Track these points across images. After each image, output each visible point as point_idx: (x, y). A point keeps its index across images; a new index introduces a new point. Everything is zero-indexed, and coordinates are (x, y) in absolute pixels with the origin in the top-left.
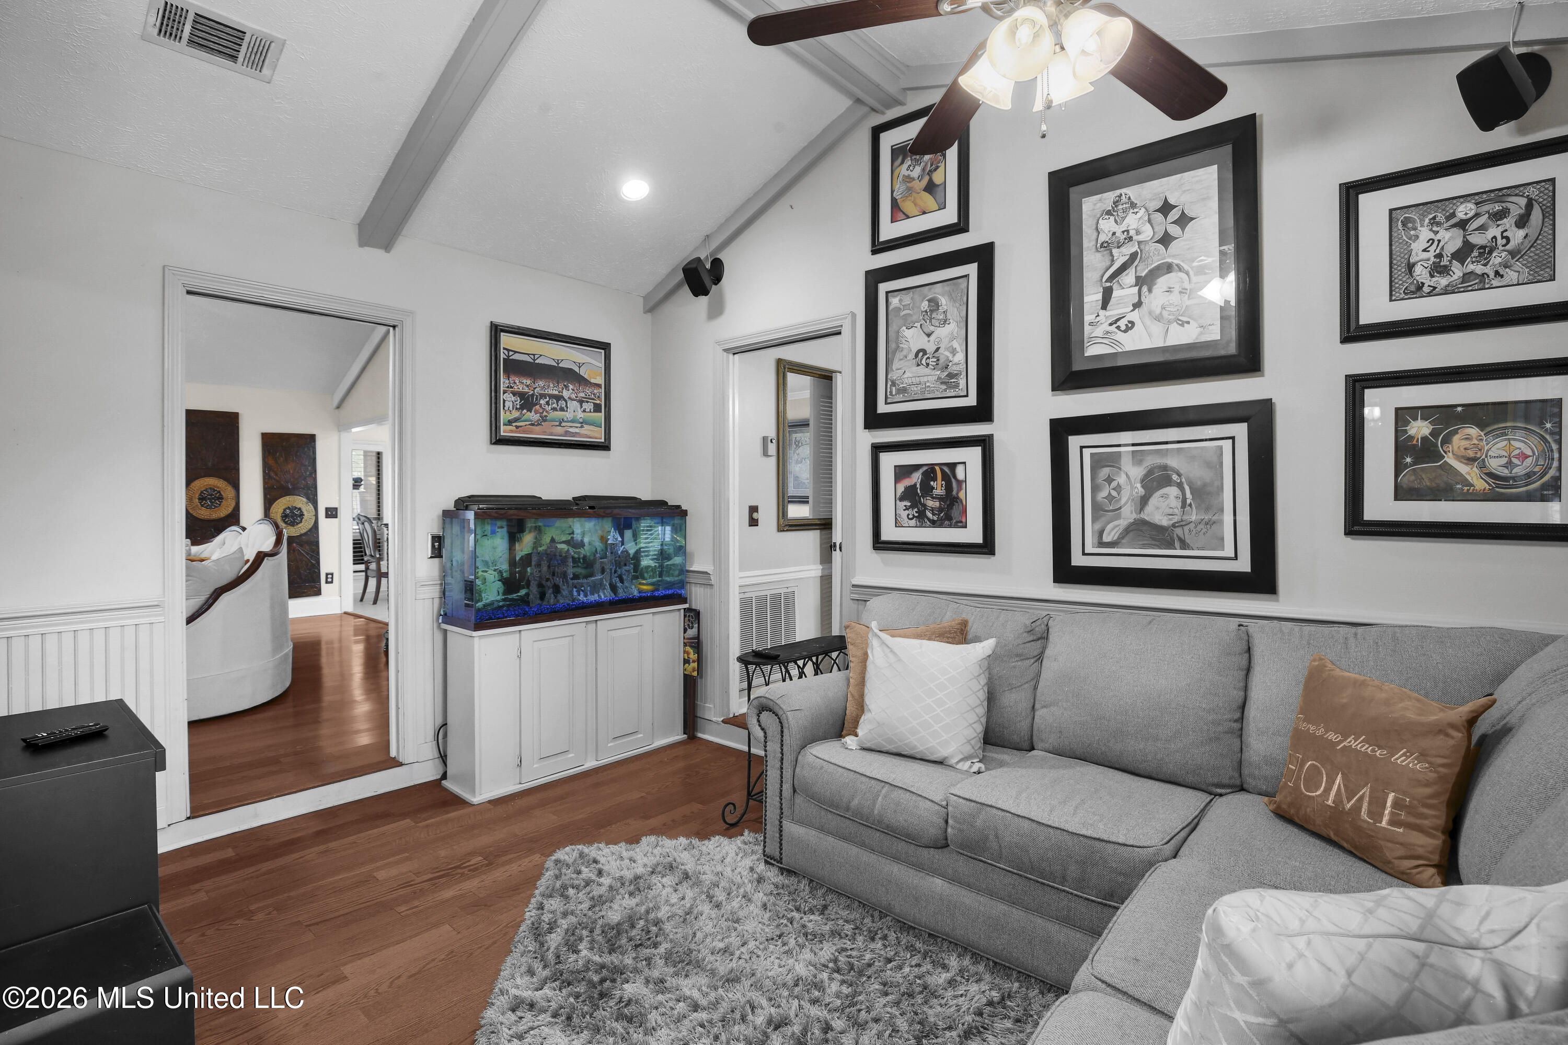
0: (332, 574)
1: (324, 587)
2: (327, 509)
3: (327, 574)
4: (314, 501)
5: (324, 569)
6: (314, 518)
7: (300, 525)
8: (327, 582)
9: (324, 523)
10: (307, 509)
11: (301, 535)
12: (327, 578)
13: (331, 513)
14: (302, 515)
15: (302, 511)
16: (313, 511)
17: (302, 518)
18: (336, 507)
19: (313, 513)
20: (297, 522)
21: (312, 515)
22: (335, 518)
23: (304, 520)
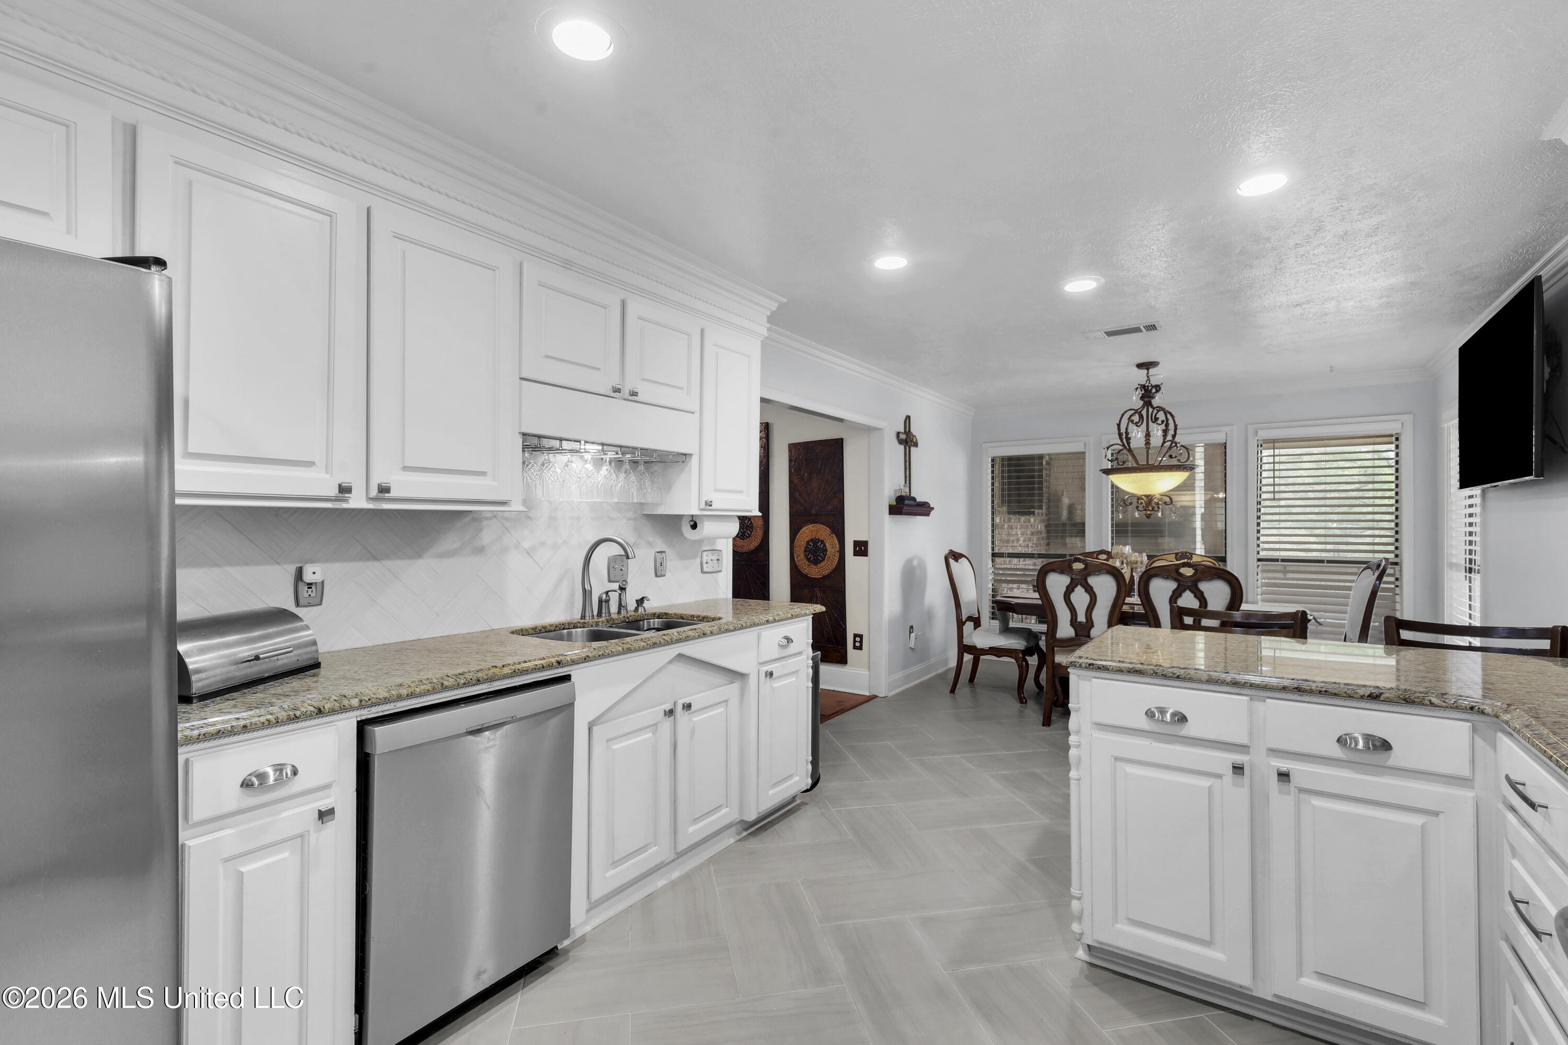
0: (861, 636)
1: (851, 652)
2: (857, 544)
3: (855, 636)
4: (839, 532)
5: (851, 629)
6: (837, 555)
7: (823, 564)
8: (855, 647)
9: (852, 561)
10: (831, 544)
11: (825, 577)
12: (855, 641)
13: (861, 549)
14: (826, 550)
15: (827, 545)
16: (838, 546)
17: (826, 555)
18: (867, 541)
19: (838, 549)
20: (819, 560)
21: (838, 551)
22: (867, 556)
23: (827, 557)
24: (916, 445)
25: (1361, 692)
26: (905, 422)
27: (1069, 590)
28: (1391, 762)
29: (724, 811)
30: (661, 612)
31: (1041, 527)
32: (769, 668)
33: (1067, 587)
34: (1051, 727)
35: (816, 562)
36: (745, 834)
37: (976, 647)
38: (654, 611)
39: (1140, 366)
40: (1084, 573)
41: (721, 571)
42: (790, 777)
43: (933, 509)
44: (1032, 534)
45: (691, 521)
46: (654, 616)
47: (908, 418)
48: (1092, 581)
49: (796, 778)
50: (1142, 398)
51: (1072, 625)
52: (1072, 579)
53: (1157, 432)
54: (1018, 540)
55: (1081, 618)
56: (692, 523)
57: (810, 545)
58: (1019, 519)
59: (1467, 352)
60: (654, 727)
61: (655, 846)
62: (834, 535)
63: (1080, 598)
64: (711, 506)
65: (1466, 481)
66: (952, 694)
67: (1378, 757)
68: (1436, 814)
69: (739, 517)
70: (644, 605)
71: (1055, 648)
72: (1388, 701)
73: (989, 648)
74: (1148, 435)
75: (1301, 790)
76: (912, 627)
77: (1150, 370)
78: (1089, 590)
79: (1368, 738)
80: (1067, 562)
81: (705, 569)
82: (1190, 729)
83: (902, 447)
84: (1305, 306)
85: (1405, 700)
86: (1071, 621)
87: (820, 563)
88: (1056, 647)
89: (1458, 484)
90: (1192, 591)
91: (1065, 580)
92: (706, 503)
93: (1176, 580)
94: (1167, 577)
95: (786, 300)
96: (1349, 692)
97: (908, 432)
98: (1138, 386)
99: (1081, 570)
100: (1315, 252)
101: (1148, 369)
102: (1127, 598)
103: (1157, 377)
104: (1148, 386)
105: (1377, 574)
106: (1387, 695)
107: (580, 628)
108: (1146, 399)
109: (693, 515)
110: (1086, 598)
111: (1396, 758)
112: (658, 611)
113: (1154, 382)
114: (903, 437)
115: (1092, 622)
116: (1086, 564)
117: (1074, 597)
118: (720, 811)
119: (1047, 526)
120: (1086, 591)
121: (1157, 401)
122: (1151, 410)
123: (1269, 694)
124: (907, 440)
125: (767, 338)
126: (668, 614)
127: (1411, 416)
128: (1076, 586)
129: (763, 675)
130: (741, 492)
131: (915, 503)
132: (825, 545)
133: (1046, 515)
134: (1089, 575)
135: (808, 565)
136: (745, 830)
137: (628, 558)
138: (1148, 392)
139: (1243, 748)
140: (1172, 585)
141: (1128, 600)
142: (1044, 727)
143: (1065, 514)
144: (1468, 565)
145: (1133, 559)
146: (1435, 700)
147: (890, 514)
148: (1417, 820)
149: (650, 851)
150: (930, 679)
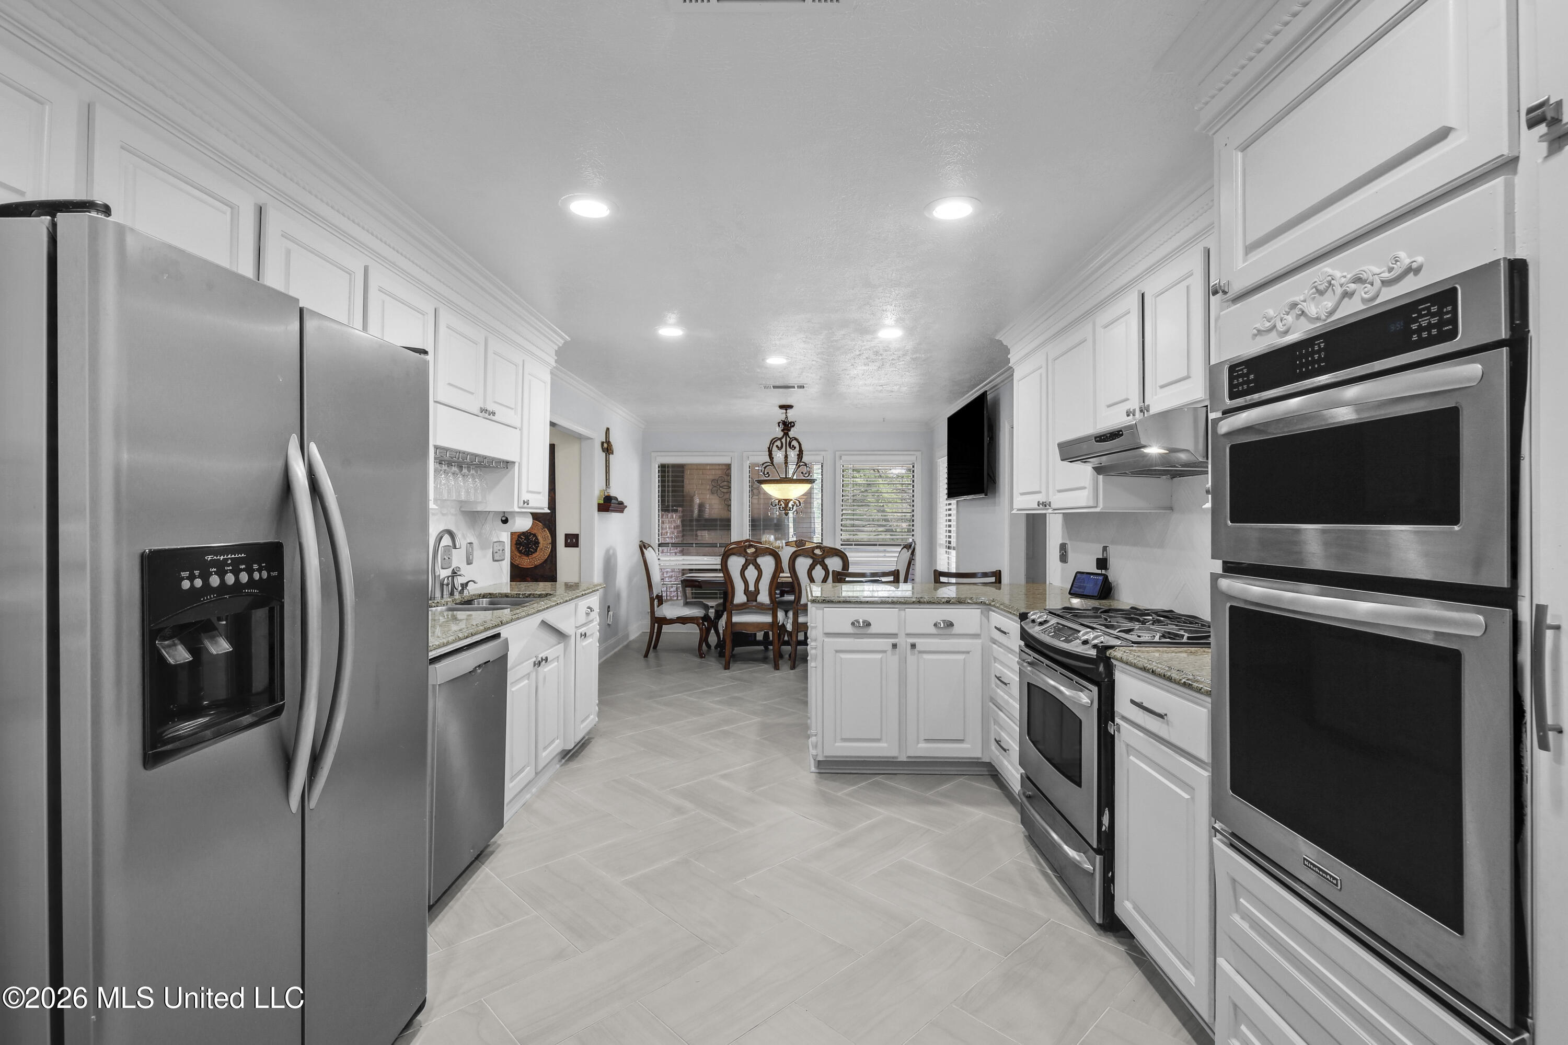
2: (568, 536)
4: (551, 526)
6: (550, 546)
7: (534, 555)
9: (563, 553)
10: (543, 537)
11: (536, 567)
13: (572, 541)
14: (538, 543)
15: (539, 538)
16: (550, 539)
17: (538, 546)
18: (578, 534)
19: (550, 541)
20: (531, 552)
21: (550, 544)
22: (578, 547)
23: (539, 548)
24: (612, 453)
25: (943, 600)
26: (606, 433)
27: (744, 568)
28: (953, 632)
29: (557, 742)
30: (486, 592)
31: (679, 522)
32: (583, 630)
33: (743, 566)
34: (731, 669)
35: (528, 554)
36: (563, 761)
37: (666, 618)
38: (479, 593)
39: (782, 407)
40: (755, 555)
41: (504, 560)
42: (588, 716)
43: (626, 507)
44: (674, 528)
45: (503, 516)
46: (480, 597)
47: (608, 429)
48: (760, 560)
49: (592, 717)
50: (782, 430)
51: (745, 593)
52: (746, 559)
53: (793, 455)
54: (667, 533)
55: (752, 588)
56: (504, 519)
57: (522, 538)
58: (667, 515)
59: (952, 421)
60: (528, 676)
61: (528, 766)
62: (546, 529)
63: (751, 573)
64: (528, 504)
65: (952, 494)
66: (646, 658)
67: (947, 631)
68: (968, 652)
69: (532, 514)
70: (468, 588)
71: (733, 612)
72: (953, 603)
73: (677, 618)
74: (786, 457)
75: (920, 652)
76: (609, 607)
77: (788, 411)
78: (758, 567)
79: (944, 621)
80: (743, 548)
81: (496, 558)
82: (873, 629)
83: (604, 454)
84: (884, 387)
85: (959, 602)
86: (745, 591)
87: (531, 555)
88: (734, 610)
89: (946, 497)
90: (821, 565)
91: (741, 561)
92: (524, 502)
93: (812, 558)
94: (806, 556)
95: (569, 339)
96: (939, 601)
97: (608, 443)
98: (780, 421)
99: (754, 553)
100: (900, 363)
101: (786, 410)
102: (781, 574)
103: (792, 415)
104: (786, 422)
105: (910, 551)
106: (952, 601)
107: (435, 607)
108: (785, 431)
109: (504, 512)
110: (756, 573)
111: (956, 629)
112: (483, 592)
113: (790, 420)
114: (605, 445)
115: (759, 590)
116: (756, 549)
117: (747, 573)
118: (555, 742)
119: (682, 521)
120: (756, 568)
121: (792, 433)
122: (788, 439)
123: (907, 606)
124: (607, 449)
125: (554, 367)
126: (493, 594)
127: (921, 452)
128: (749, 565)
129: (578, 636)
130: (539, 493)
131: (617, 502)
132: (537, 538)
133: (682, 512)
134: (758, 556)
135: (519, 557)
136: (563, 758)
137: (455, 547)
138: (787, 426)
139: (895, 635)
140: (809, 561)
141: (781, 575)
142: (726, 671)
143: (696, 512)
144: (948, 545)
145: (777, 545)
146: (969, 601)
147: (598, 511)
148: (962, 657)
149: (526, 771)
150: (619, 651)
